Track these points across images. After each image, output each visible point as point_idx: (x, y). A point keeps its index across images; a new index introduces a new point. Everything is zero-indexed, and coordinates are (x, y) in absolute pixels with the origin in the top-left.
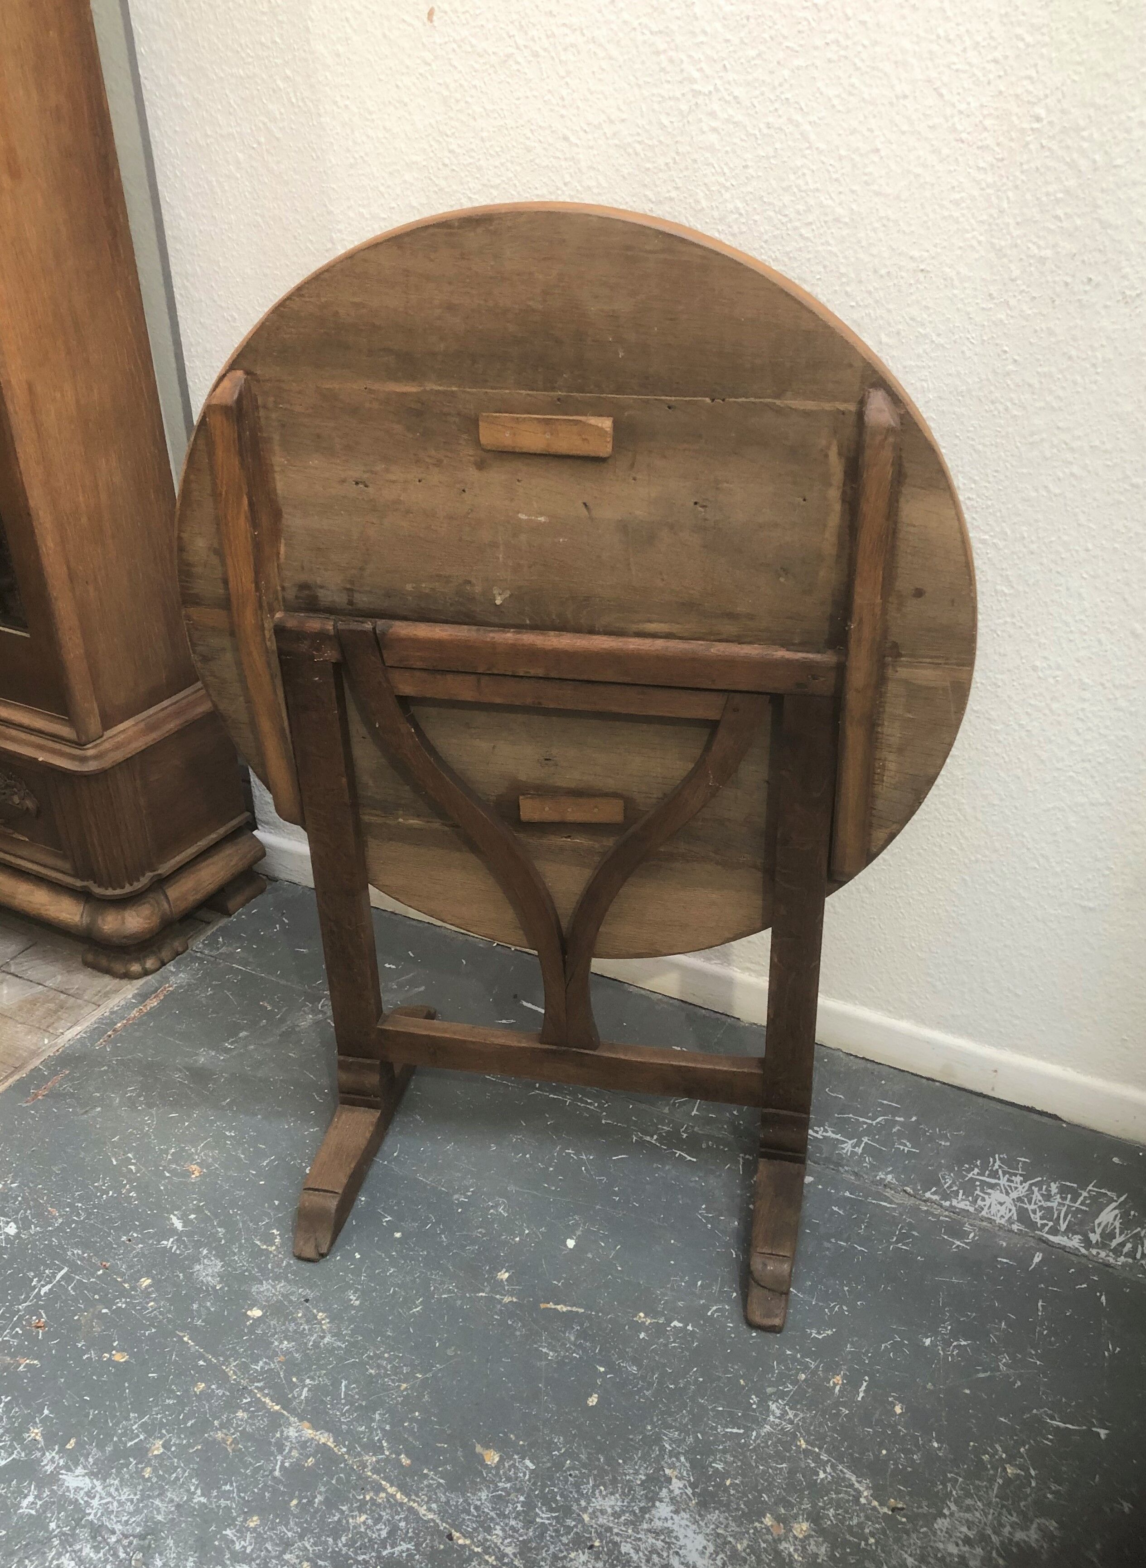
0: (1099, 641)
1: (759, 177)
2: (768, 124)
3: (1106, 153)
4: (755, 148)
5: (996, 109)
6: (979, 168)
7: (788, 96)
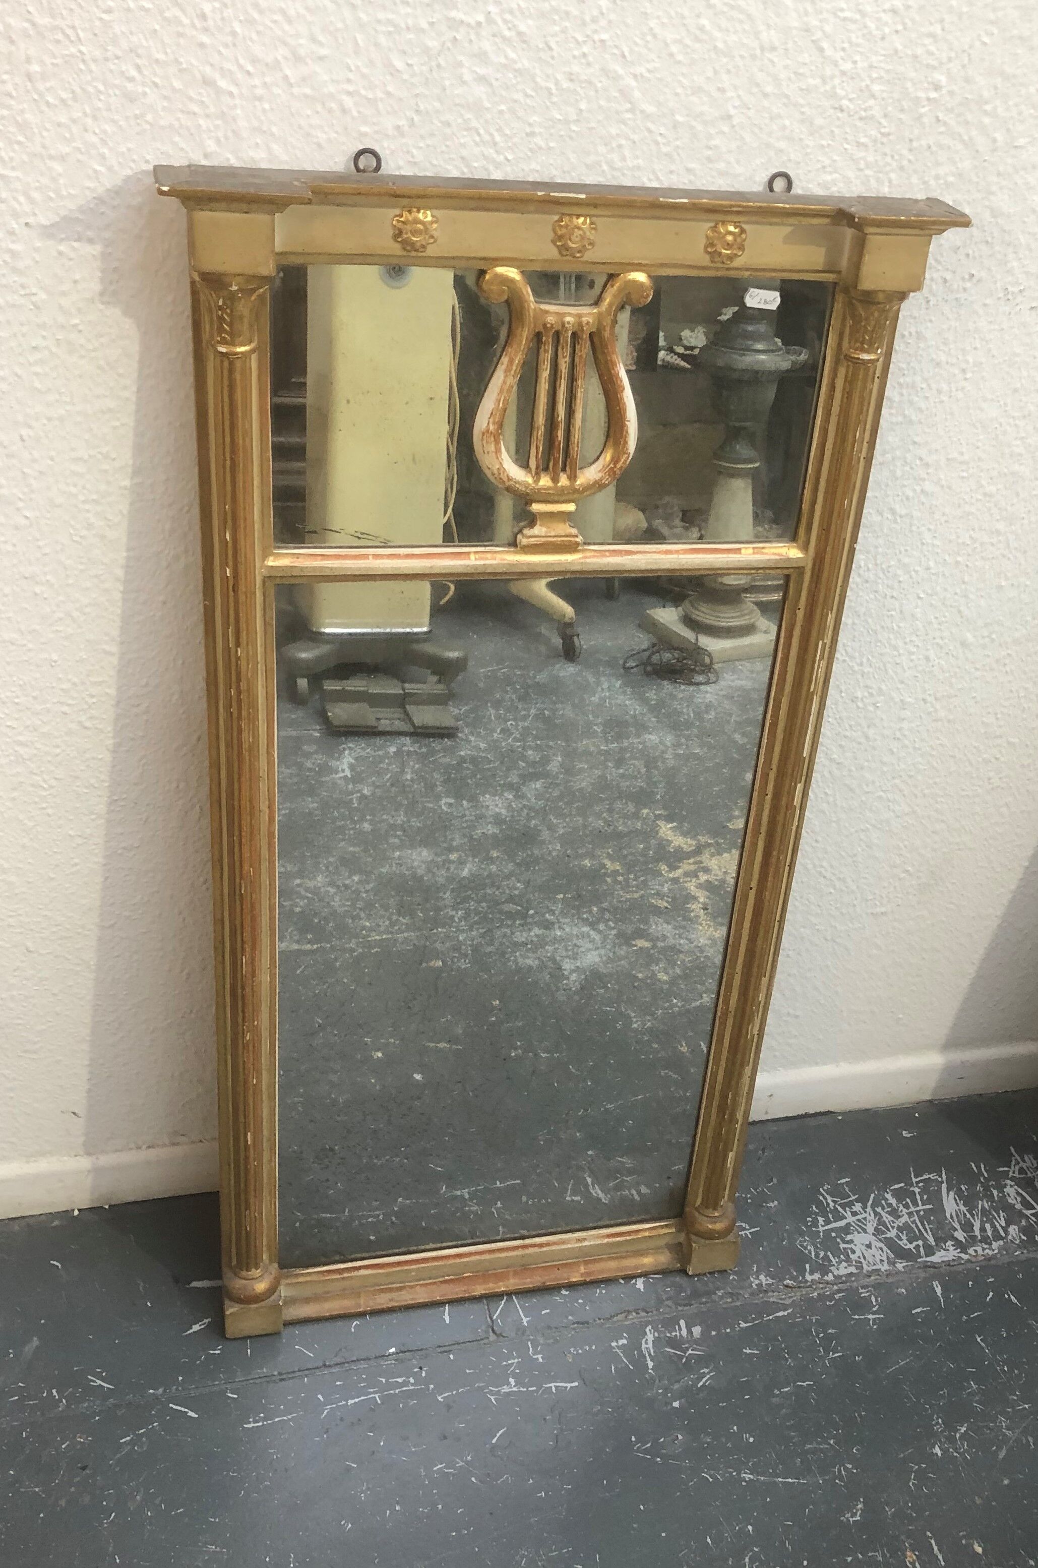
0: (927, 659)
1: (550, 148)
2: (571, 74)
3: (1008, 130)
4: (547, 107)
5: (888, 71)
6: (859, 144)
7: (605, 36)
